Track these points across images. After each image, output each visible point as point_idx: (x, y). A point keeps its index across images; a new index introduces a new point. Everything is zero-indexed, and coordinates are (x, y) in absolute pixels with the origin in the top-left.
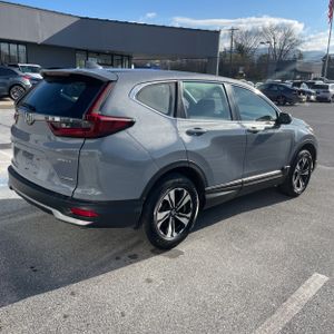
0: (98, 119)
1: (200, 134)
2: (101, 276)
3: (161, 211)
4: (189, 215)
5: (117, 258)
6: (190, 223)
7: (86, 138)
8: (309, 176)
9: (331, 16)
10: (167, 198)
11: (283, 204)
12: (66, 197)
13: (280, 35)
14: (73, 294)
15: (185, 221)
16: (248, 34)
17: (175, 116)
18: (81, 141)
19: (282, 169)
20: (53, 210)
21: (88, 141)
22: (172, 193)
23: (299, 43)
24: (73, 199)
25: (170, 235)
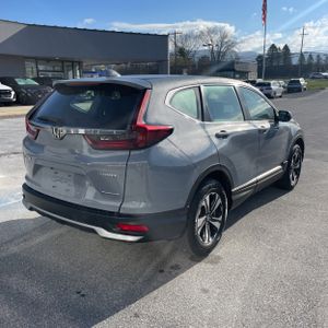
0: (145, 129)
1: (225, 136)
2: (155, 292)
3: (200, 217)
4: (220, 219)
5: (162, 271)
6: (221, 227)
7: (131, 150)
8: (299, 169)
9: (264, 19)
10: (204, 204)
11: (284, 198)
12: (111, 213)
13: (216, 38)
14: (136, 315)
15: (217, 225)
16: (187, 37)
17: (203, 120)
18: (126, 153)
19: (282, 164)
20: (96, 228)
21: (132, 153)
22: (208, 198)
23: (233, 44)
24: (119, 215)
25: (208, 241)
